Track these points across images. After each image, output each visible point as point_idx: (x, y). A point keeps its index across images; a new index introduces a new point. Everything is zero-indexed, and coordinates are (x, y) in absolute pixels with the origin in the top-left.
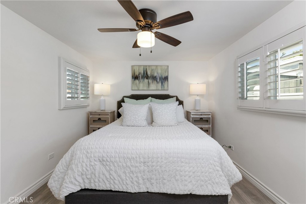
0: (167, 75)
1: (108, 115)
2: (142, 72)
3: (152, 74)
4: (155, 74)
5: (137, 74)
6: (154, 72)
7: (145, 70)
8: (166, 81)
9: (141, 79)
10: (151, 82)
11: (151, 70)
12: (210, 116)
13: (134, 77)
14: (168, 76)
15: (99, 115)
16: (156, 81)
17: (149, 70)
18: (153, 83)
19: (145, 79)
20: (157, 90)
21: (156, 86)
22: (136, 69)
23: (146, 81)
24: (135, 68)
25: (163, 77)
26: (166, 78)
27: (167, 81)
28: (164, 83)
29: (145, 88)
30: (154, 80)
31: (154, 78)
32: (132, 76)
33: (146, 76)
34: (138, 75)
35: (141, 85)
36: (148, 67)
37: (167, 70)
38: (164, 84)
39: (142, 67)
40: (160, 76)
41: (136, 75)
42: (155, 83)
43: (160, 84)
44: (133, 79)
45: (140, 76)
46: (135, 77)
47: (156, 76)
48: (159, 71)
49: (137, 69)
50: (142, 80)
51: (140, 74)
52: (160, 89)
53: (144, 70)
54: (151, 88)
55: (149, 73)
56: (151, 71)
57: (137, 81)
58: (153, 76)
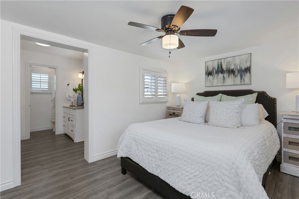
0: (248, 65)
1: (180, 110)
2: (216, 67)
3: (228, 67)
4: (232, 67)
5: (210, 69)
6: (230, 65)
7: (219, 64)
8: (247, 73)
9: (215, 75)
10: (226, 77)
11: (227, 63)
13: (208, 73)
14: (250, 67)
15: (174, 110)
16: (232, 75)
17: (224, 63)
18: (229, 77)
19: (220, 73)
20: (234, 85)
21: (233, 81)
22: (210, 65)
23: (221, 75)
24: (208, 63)
25: (243, 69)
26: (248, 70)
28: (244, 75)
29: (220, 84)
30: (231, 74)
31: (231, 72)
32: (206, 73)
33: (220, 70)
34: (211, 70)
35: (215, 80)
36: (222, 60)
37: (249, 60)
38: (243, 77)
39: (217, 61)
40: (238, 68)
41: (210, 71)
42: (232, 77)
43: (239, 77)
44: (207, 76)
45: (213, 72)
46: (209, 73)
47: (233, 69)
48: (238, 62)
49: (211, 65)
50: (216, 75)
51: (213, 70)
52: (239, 83)
53: (218, 65)
54: (226, 84)
55: (224, 67)
56: (227, 64)
57: (211, 77)
58: (229, 69)
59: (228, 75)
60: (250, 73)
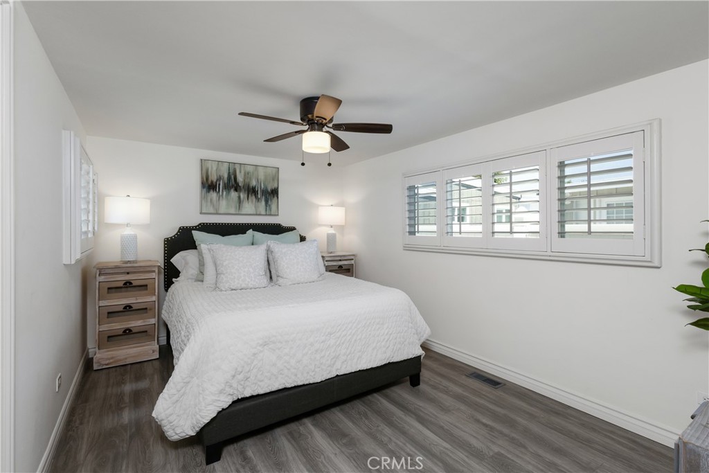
0: (276, 186)
1: (154, 271)
2: (226, 176)
3: (247, 181)
4: (254, 183)
5: (213, 178)
6: (250, 179)
7: (231, 171)
8: (273, 197)
9: (222, 191)
10: (244, 198)
11: (245, 173)
12: (353, 262)
13: (207, 185)
14: (278, 188)
15: (128, 273)
16: (254, 197)
17: (240, 172)
18: (248, 199)
19: (232, 190)
20: (256, 215)
21: (255, 207)
22: (212, 167)
23: (234, 194)
24: (209, 165)
25: (269, 190)
26: (275, 192)
27: (276, 198)
28: (271, 200)
29: (232, 211)
30: (252, 195)
31: (252, 191)
32: (203, 183)
33: (232, 184)
34: (215, 180)
35: (223, 203)
36: (237, 168)
37: (277, 177)
38: (269, 202)
39: (226, 165)
40: (262, 187)
41: (212, 182)
42: (252, 202)
43: (263, 203)
44: (205, 190)
45: (219, 185)
46: (209, 186)
47: (255, 187)
48: (262, 177)
49: (215, 169)
50: (225, 193)
51: (219, 179)
52: (263, 212)
53: (229, 173)
54: (244, 211)
55: (240, 179)
56: (245, 175)
57: (213, 195)
58: (249, 186)
59: (246, 196)
60: (278, 198)
